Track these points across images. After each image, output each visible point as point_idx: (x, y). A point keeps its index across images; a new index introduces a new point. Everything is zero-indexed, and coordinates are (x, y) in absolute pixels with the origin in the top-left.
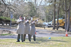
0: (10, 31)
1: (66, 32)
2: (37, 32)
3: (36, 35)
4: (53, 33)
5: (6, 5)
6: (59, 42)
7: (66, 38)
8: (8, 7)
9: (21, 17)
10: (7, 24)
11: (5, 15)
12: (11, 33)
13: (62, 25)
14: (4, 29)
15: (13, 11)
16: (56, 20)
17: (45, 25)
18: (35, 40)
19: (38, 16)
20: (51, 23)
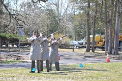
0: (18, 56)
1: (108, 55)
2: (61, 56)
3: (60, 62)
4: (87, 57)
5: (12, 15)
6: (96, 72)
7: (106, 65)
8: (15, 19)
9: (35, 33)
10: (13, 45)
11: (10, 31)
12: (20, 59)
13: (101, 44)
14: (9, 53)
15: (23, 25)
16: (91, 36)
17: (74, 45)
18: (58, 70)
19: (63, 30)
20: (83, 41)
